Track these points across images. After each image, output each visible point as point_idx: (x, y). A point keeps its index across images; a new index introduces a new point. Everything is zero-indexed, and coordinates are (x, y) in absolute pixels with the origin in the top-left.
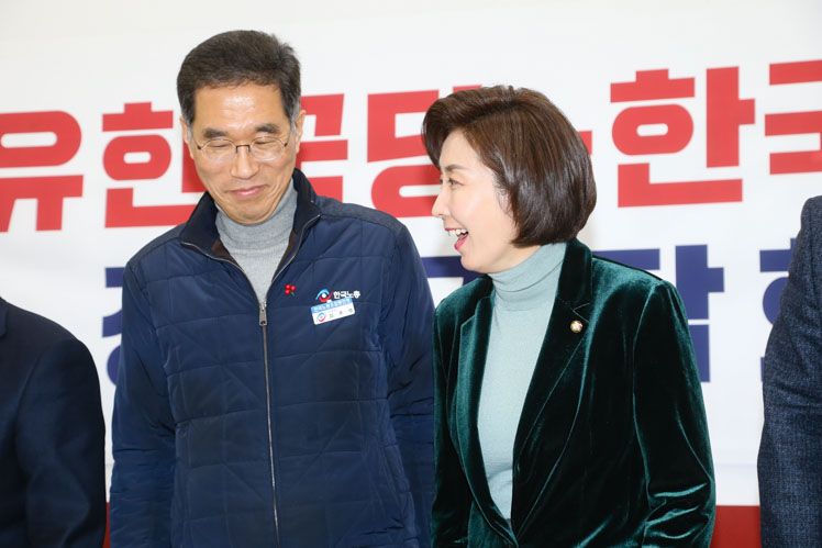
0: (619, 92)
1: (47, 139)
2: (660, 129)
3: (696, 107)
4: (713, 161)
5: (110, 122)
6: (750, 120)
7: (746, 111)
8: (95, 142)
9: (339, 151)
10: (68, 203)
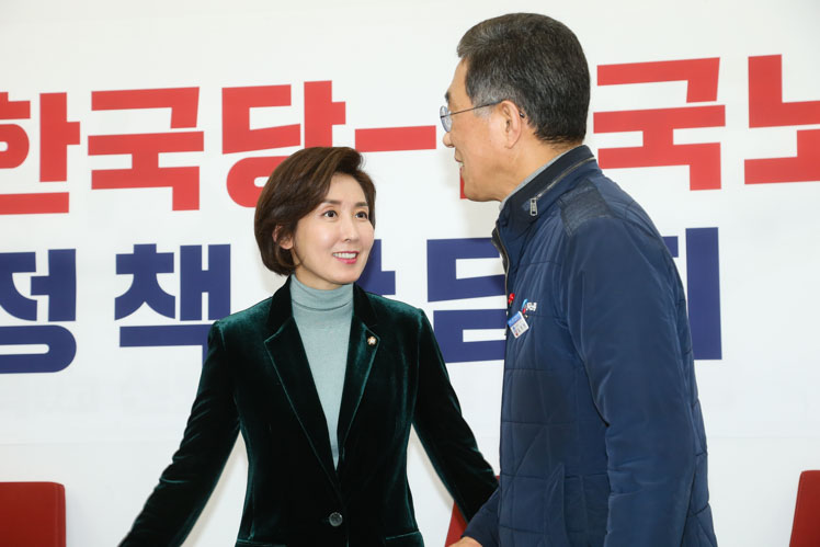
9: (195, 143)
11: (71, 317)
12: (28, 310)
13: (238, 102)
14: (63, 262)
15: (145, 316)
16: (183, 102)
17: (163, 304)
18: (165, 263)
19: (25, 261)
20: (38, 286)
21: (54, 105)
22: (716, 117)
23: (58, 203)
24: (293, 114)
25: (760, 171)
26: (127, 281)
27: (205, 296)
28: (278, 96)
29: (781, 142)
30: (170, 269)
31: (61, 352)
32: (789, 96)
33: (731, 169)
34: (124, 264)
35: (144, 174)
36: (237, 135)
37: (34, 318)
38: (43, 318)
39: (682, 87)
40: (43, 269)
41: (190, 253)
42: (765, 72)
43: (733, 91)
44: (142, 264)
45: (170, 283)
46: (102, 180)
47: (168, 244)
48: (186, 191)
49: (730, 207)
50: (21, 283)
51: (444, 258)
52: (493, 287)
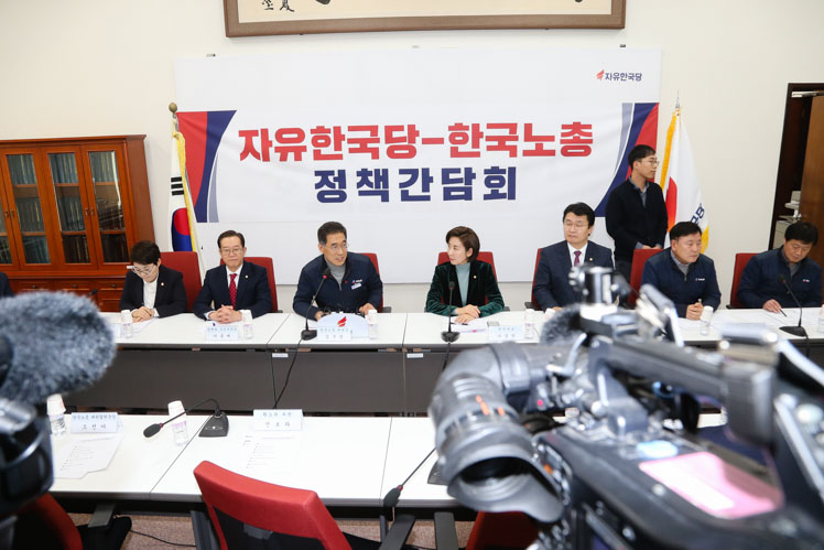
0: (450, 128)
1: (295, 136)
2: (461, 138)
3: (469, 133)
4: (473, 147)
5: (312, 131)
6: (482, 137)
7: (481, 135)
8: (309, 137)
9: (378, 141)
10: (303, 153)
11: (345, 187)
12: (333, 186)
13: (389, 130)
14: (342, 173)
15: (365, 188)
16: (374, 129)
17: (370, 185)
18: (370, 173)
19: (332, 173)
20: (335, 179)
21: (337, 130)
22: (516, 139)
23: (340, 157)
24: (405, 133)
25: (526, 153)
26: (360, 178)
27: (382, 183)
28: (400, 128)
29: (531, 146)
30: (372, 175)
31: (343, 197)
32: (534, 134)
33: (520, 152)
34: (359, 174)
35: (363, 149)
36: (389, 139)
37: (335, 188)
38: (337, 188)
39: (508, 130)
40: (336, 175)
41: (377, 171)
42: (528, 127)
43: (520, 132)
44: (364, 174)
45: (372, 179)
46: (351, 151)
47: (371, 168)
48: (375, 154)
49: (519, 162)
50: (331, 178)
51: (446, 173)
52: (459, 181)
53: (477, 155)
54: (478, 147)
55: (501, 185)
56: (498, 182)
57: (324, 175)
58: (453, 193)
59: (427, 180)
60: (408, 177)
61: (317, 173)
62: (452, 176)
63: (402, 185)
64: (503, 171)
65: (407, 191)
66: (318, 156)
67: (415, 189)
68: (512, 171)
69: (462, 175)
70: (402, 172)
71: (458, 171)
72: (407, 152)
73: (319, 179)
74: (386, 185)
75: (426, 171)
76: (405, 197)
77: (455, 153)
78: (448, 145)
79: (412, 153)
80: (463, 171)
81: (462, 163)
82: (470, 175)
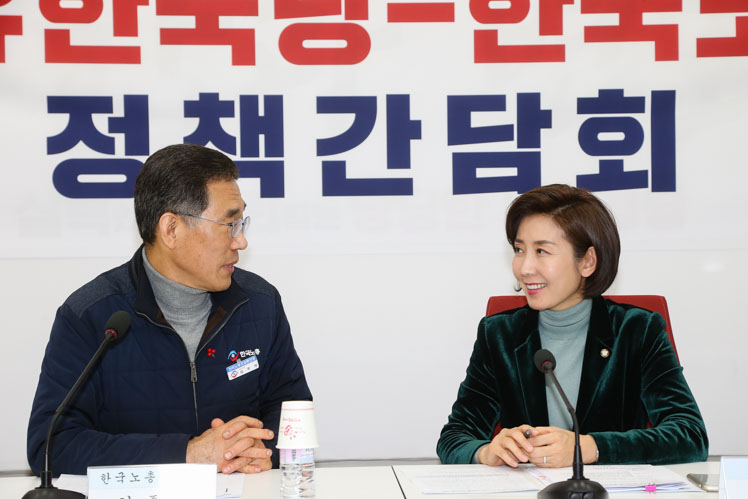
2: (505, 4)
4: (544, 31)
9: (251, 8)
10: (9, 40)
12: (106, 145)
14: (137, 106)
17: (225, 143)
18: (227, 109)
19: (104, 104)
20: (115, 125)
22: (675, 4)
23: (131, 56)
25: (709, 47)
26: (193, 123)
27: (262, 138)
30: (231, 114)
33: (687, 45)
34: (191, 109)
35: (207, 33)
36: (286, 4)
37: (113, 153)
38: (120, 152)
40: (119, 111)
41: (249, 102)
44: (206, 109)
45: (231, 126)
46: (169, 37)
48: (244, 49)
49: (685, 75)
50: (100, 122)
51: (460, 108)
52: (502, 133)
53: (556, 54)
54: (558, 30)
55: (632, 145)
56: (619, 136)
57: (78, 109)
58: (482, 173)
59: (403, 131)
60: (344, 122)
61: (56, 104)
62: (479, 119)
63: (325, 146)
64: (637, 104)
65: (342, 165)
66: (58, 49)
67: (368, 159)
68: (664, 102)
69: (509, 117)
70: (327, 105)
71: (496, 103)
72: (342, 44)
73: (60, 122)
74: (276, 146)
75: (399, 105)
76: (336, 182)
77: (487, 49)
78: (465, 24)
79: (357, 47)
80: (512, 105)
81: (509, 80)
82: (534, 116)
